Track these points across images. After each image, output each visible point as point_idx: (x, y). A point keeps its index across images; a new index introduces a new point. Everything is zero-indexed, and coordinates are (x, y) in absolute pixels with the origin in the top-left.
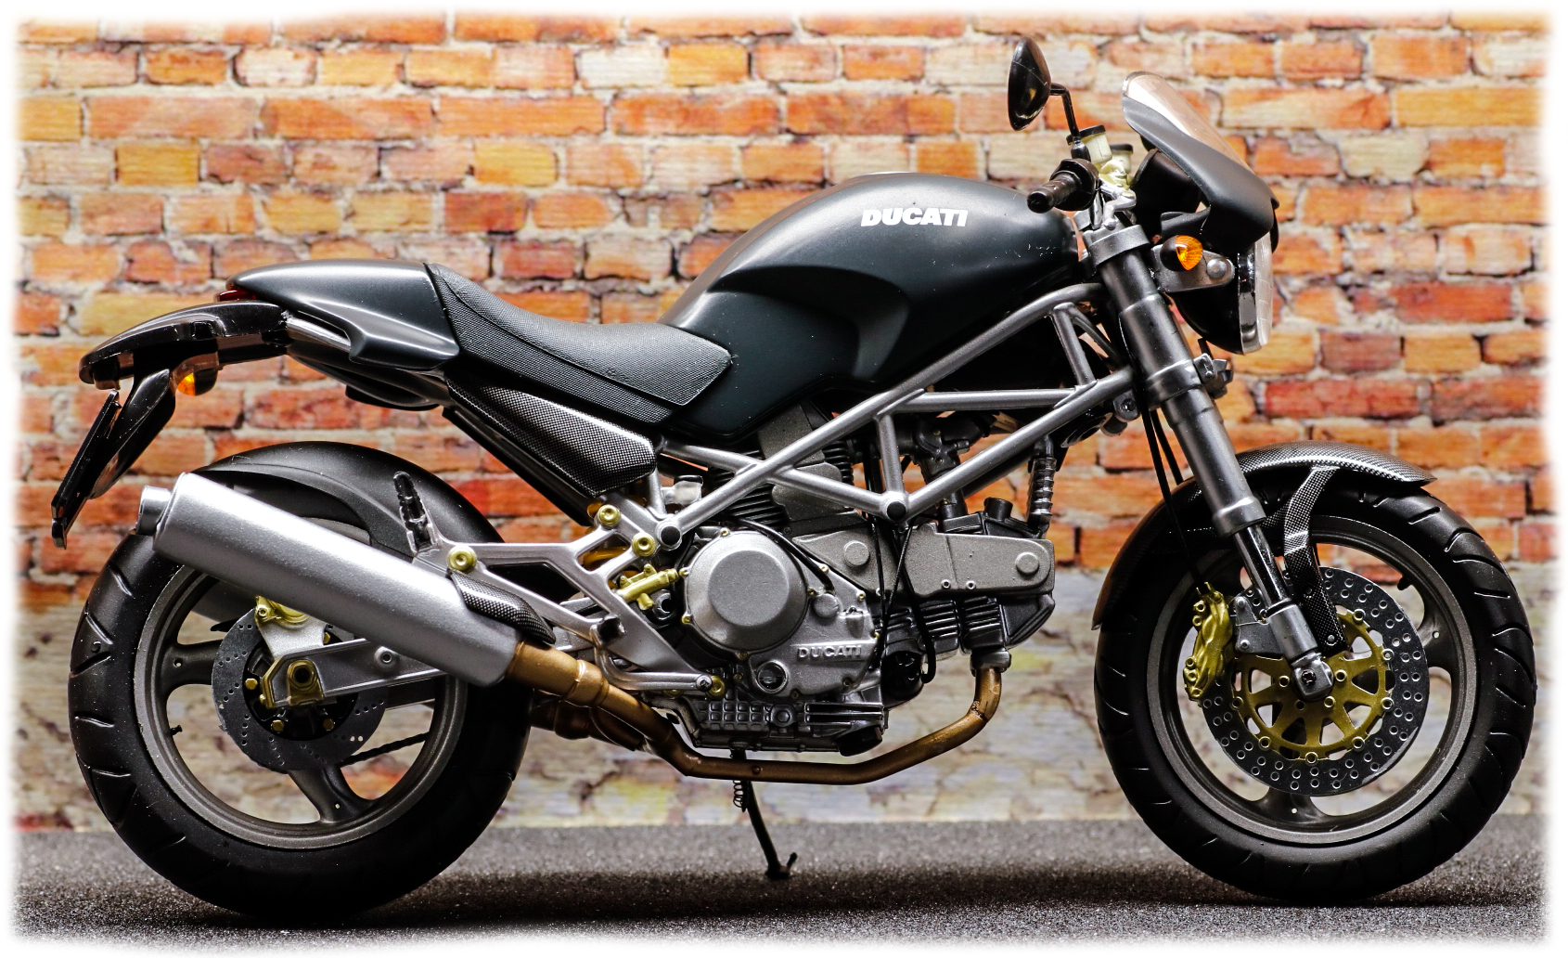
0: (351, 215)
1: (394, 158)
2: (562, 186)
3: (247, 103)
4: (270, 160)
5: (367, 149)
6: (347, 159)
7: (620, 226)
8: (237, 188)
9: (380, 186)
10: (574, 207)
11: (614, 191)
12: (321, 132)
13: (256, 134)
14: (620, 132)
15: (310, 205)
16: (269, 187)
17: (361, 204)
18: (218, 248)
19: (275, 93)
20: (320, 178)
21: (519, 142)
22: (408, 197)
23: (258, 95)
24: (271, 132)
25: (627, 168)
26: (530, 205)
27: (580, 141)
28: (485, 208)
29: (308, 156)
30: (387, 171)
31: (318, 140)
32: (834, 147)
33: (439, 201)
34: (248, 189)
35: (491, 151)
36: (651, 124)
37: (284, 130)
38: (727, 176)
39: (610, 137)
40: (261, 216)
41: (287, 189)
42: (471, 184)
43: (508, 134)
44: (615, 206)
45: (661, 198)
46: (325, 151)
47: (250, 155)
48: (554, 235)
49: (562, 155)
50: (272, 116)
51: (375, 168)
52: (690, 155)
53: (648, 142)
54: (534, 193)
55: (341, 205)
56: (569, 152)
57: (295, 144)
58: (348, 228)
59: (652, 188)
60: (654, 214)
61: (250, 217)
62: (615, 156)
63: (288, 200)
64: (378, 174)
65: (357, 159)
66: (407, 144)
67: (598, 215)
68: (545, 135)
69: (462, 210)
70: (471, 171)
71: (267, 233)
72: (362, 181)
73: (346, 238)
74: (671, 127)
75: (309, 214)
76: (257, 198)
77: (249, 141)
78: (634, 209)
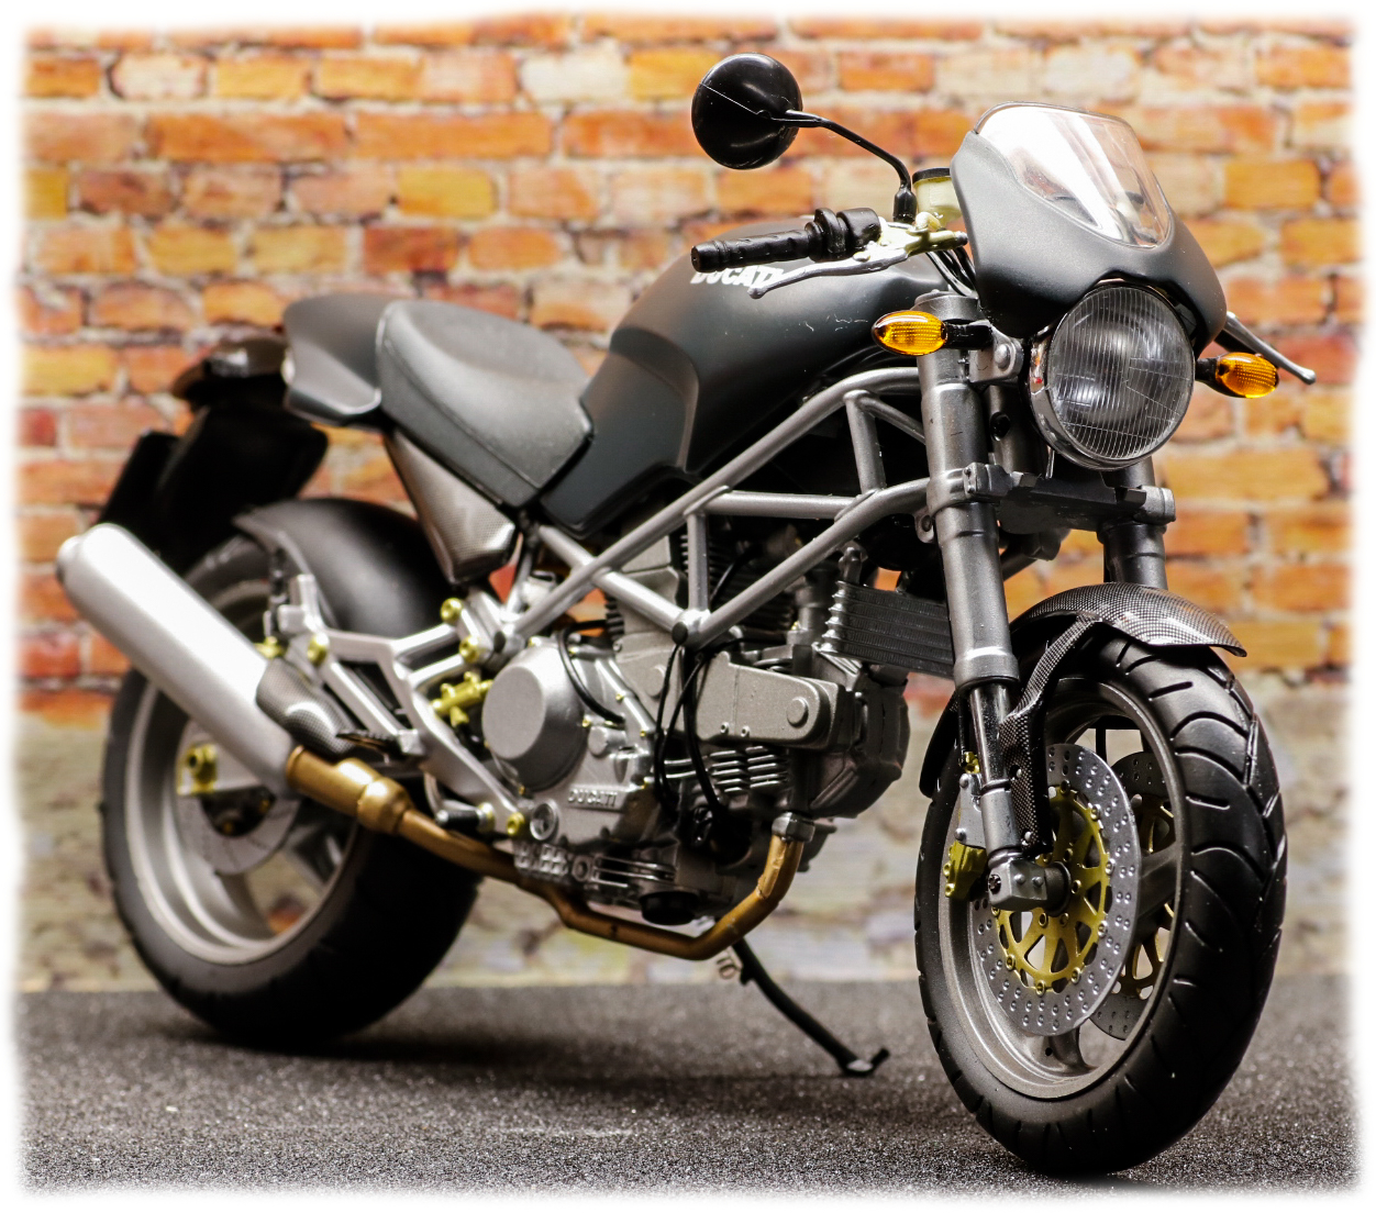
0: (250, 252)
1: (302, 185)
2: (501, 219)
3: (126, 122)
4: (154, 188)
5: (269, 176)
6: (244, 185)
7: (570, 267)
8: (113, 221)
9: (283, 218)
10: (516, 244)
11: (564, 225)
12: (213, 154)
13: (137, 156)
14: (572, 154)
15: (202, 240)
16: (153, 219)
17: (263, 240)
18: (94, 293)
19: (159, 109)
20: (214, 209)
21: (450, 167)
22: (317, 233)
23: (138, 111)
24: (154, 153)
25: (580, 198)
26: (462, 241)
27: (524, 166)
28: (410, 245)
29: (199, 182)
30: (293, 201)
31: (210, 165)
32: (827, 173)
33: (354, 237)
34: (127, 223)
35: (417, 176)
36: (608, 145)
37: (170, 151)
38: (698, 206)
39: (559, 161)
40: (143, 254)
41: (173, 222)
42: (394, 217)
43: (437, 156)
44: (564, 242)
45: (621, 234)
46: (219, 177)
47: (131, 182)
48: (492, 276)
49: (502, 181)
50: (156, 136)
51: (276, 197)
52: (655, 183)
53: (604, 166)
54: (469, 227)
55: (238, 240)
56: (511, 178)
57: (183, 168)
58: (246, 268)
59: (609, 221)
60: (612, 252)
61: (129, 254)
62: (565, 184)
63: (174, 236)
64: (281, 206)
65: (257, 187)
66: (318, 169)
67: (545, 253)
68: (482, 157)
69: (382, 246)
70: (394, 201)
71: (150, 274)
72: (264, 212)
73: (245, 281)
74: (632, 148)
75: (201, 252)
76: (139, 232)
77: (129, 166)
78: (589, 246)
